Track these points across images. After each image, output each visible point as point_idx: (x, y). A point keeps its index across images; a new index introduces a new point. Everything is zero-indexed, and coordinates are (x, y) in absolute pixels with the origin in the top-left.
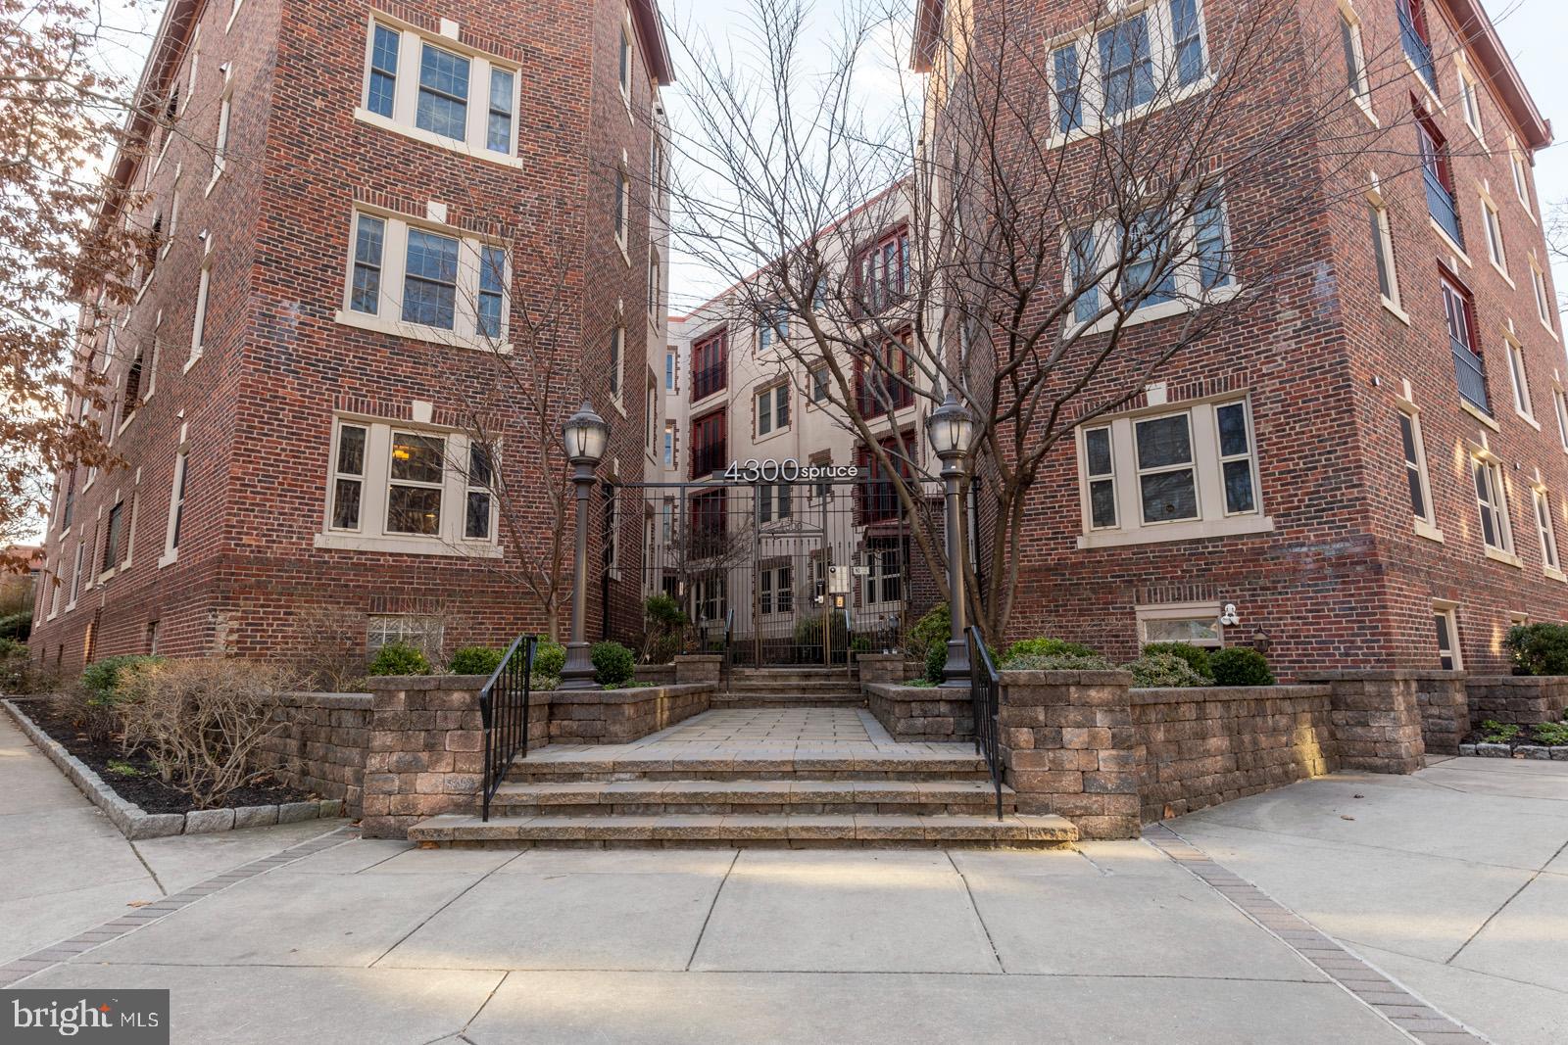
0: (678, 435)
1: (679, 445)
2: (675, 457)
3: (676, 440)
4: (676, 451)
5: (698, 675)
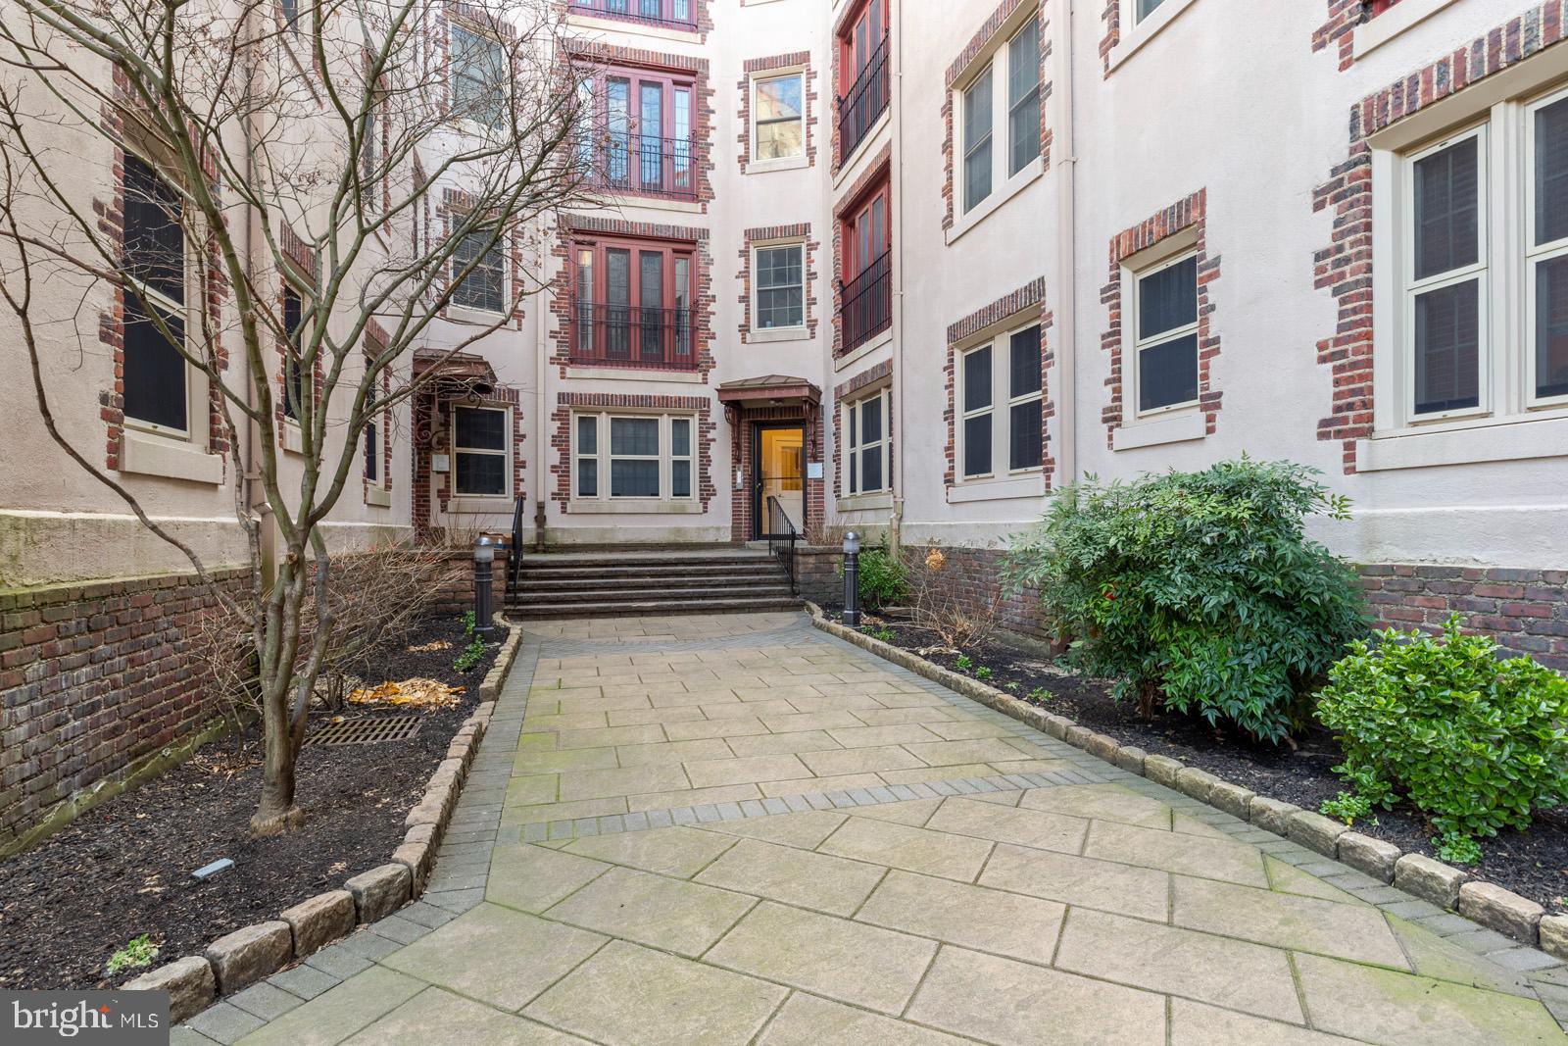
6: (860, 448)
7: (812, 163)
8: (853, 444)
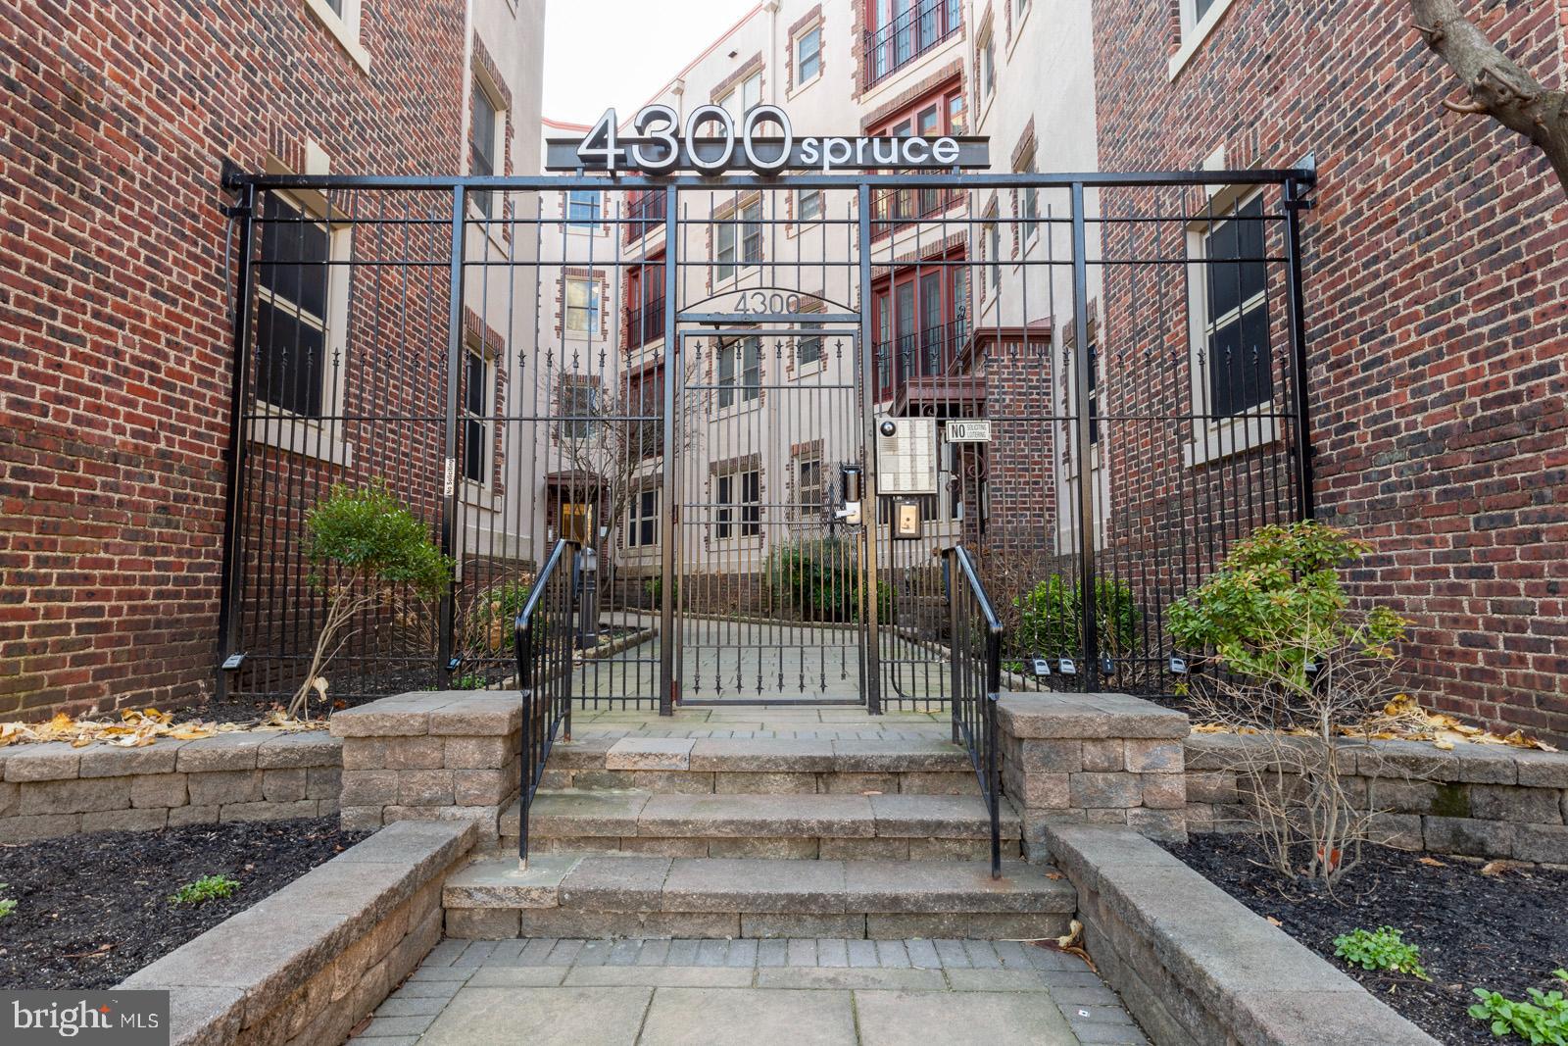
0: (610, 292)
1: (609, 307)
2: (603, 322)
3: (605, 299)
4: (605, 314)
5: (424, 784)
6: (638, 520)
7: (605, 339)
8: (633, 515)
